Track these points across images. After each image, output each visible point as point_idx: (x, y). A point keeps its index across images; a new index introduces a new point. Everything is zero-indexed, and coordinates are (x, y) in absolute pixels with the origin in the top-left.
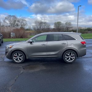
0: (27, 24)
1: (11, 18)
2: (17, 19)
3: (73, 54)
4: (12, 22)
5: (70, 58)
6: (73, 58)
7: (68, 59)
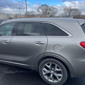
0: (57, 12)
1: (44, 7)
2: (49, 8)
3: (58, 68)
4: (44, 11)
5: (52, 75)
6: (60, 77)
7: (49, 75)
